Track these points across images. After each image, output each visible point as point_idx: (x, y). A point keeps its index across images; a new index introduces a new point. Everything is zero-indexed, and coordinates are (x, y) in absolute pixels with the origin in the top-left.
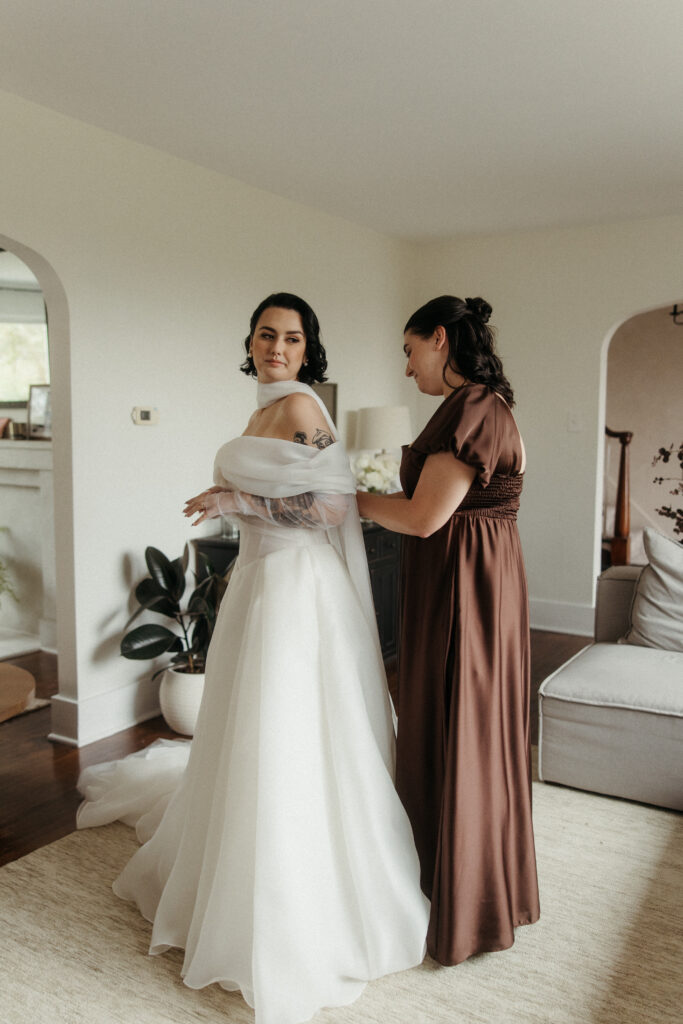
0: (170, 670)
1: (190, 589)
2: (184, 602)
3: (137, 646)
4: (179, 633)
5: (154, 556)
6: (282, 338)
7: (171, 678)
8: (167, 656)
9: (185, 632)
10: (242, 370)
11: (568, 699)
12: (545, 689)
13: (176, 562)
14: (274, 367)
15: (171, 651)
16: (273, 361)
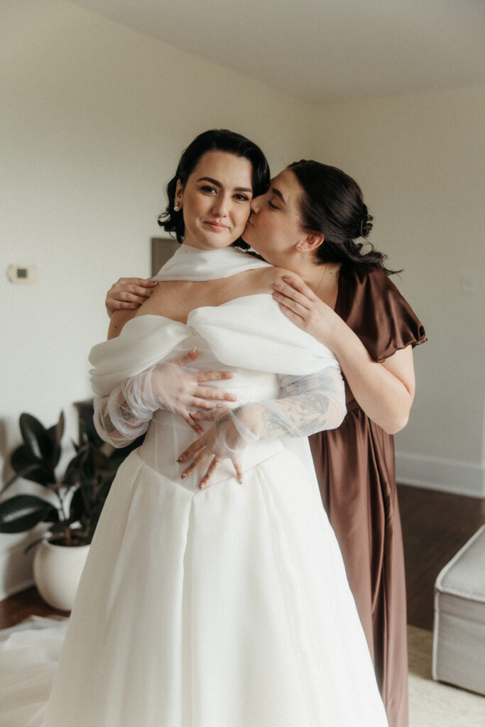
0: (45, 542)
1: (67, 456)
2: (61, 469)
3: (10, 518)
4: (55, 502)
5: (29, 423)
6: (228, 194)
7: (45, 552)
8: (43, 527)
9: (61, 502)
10: (160, 224)
11: (468, 596)
12: (443, 583)
13: (53, 429)
14: (214, 230)
15: (46, 521)
16: (216, 224)
